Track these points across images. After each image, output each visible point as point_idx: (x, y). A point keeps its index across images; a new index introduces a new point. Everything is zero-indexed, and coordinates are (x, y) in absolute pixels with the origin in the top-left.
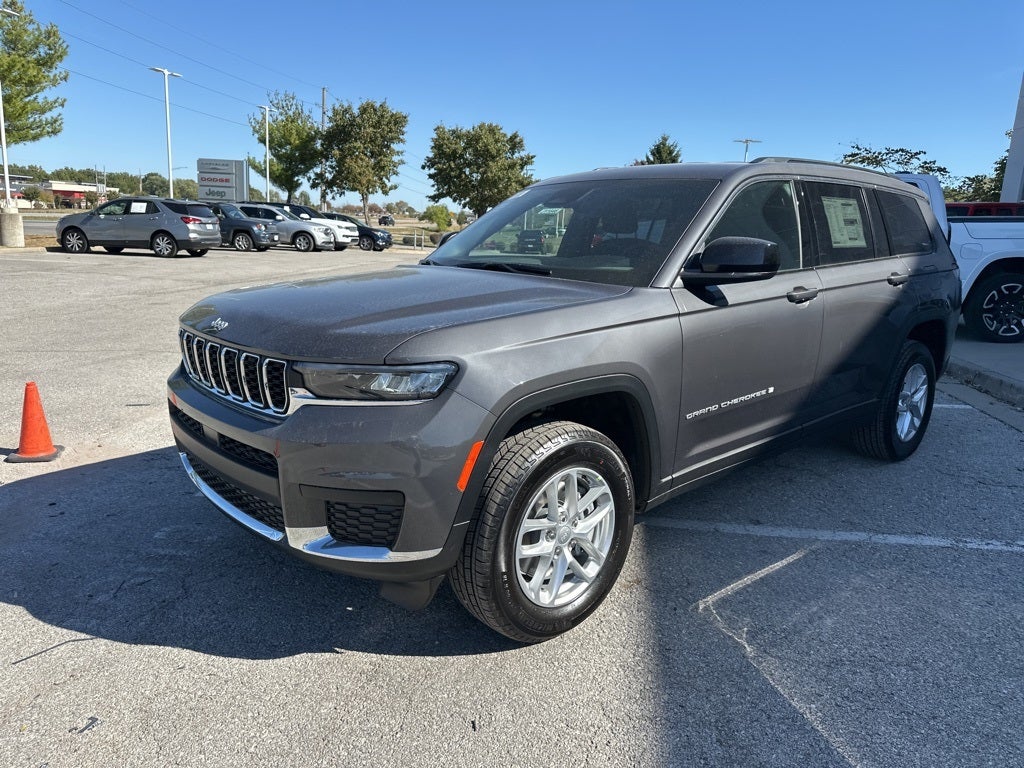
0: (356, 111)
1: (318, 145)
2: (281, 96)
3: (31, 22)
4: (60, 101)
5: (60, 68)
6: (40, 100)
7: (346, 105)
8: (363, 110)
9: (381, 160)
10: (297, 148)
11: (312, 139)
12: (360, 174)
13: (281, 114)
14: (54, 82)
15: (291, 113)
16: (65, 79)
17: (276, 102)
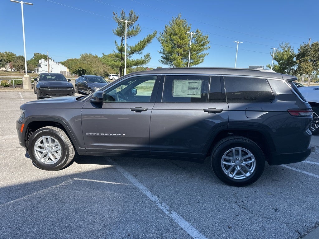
0: (310, 46)
1: (294, 59)
2: (284, 44)
3: (201, 35)
4: (207, 53)
5: (208, 45)
6: (203, 54)
7: (307, 44)
8: (312, 45)
9: (317, 62)
10: (285, 61)
11: (291, 57)
12: (306, 68)
13: (283, 50)
14: (206, 49)
15: (286, 49)
16: (209, 48)
17: (282, 46)
